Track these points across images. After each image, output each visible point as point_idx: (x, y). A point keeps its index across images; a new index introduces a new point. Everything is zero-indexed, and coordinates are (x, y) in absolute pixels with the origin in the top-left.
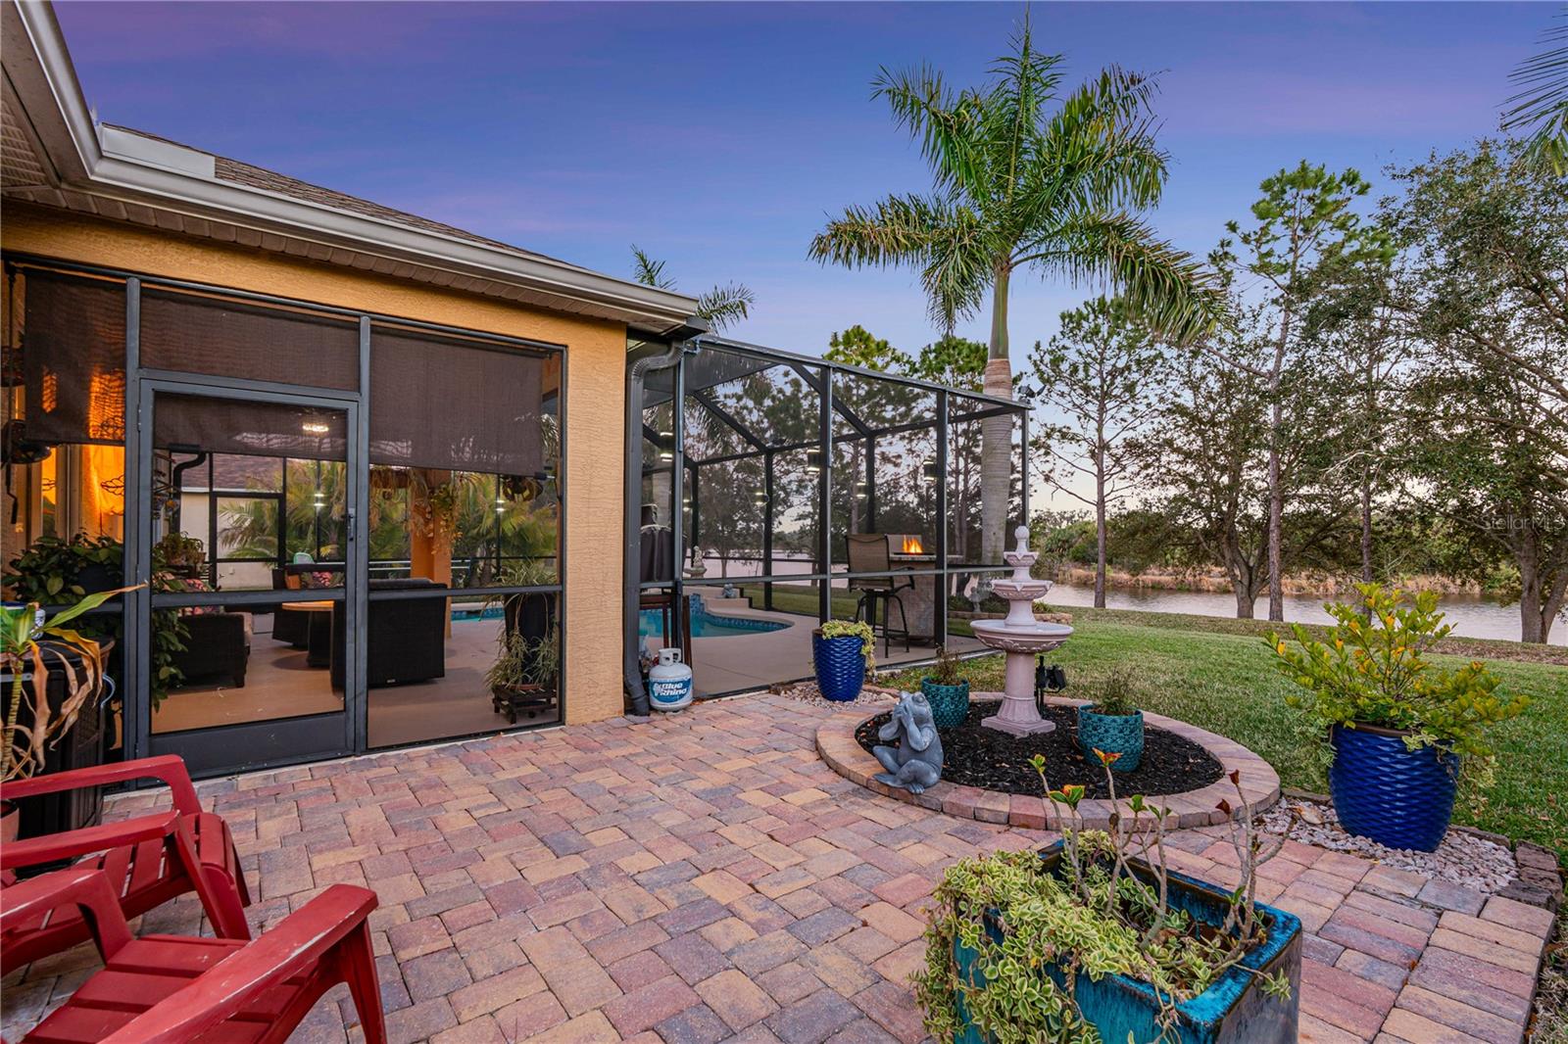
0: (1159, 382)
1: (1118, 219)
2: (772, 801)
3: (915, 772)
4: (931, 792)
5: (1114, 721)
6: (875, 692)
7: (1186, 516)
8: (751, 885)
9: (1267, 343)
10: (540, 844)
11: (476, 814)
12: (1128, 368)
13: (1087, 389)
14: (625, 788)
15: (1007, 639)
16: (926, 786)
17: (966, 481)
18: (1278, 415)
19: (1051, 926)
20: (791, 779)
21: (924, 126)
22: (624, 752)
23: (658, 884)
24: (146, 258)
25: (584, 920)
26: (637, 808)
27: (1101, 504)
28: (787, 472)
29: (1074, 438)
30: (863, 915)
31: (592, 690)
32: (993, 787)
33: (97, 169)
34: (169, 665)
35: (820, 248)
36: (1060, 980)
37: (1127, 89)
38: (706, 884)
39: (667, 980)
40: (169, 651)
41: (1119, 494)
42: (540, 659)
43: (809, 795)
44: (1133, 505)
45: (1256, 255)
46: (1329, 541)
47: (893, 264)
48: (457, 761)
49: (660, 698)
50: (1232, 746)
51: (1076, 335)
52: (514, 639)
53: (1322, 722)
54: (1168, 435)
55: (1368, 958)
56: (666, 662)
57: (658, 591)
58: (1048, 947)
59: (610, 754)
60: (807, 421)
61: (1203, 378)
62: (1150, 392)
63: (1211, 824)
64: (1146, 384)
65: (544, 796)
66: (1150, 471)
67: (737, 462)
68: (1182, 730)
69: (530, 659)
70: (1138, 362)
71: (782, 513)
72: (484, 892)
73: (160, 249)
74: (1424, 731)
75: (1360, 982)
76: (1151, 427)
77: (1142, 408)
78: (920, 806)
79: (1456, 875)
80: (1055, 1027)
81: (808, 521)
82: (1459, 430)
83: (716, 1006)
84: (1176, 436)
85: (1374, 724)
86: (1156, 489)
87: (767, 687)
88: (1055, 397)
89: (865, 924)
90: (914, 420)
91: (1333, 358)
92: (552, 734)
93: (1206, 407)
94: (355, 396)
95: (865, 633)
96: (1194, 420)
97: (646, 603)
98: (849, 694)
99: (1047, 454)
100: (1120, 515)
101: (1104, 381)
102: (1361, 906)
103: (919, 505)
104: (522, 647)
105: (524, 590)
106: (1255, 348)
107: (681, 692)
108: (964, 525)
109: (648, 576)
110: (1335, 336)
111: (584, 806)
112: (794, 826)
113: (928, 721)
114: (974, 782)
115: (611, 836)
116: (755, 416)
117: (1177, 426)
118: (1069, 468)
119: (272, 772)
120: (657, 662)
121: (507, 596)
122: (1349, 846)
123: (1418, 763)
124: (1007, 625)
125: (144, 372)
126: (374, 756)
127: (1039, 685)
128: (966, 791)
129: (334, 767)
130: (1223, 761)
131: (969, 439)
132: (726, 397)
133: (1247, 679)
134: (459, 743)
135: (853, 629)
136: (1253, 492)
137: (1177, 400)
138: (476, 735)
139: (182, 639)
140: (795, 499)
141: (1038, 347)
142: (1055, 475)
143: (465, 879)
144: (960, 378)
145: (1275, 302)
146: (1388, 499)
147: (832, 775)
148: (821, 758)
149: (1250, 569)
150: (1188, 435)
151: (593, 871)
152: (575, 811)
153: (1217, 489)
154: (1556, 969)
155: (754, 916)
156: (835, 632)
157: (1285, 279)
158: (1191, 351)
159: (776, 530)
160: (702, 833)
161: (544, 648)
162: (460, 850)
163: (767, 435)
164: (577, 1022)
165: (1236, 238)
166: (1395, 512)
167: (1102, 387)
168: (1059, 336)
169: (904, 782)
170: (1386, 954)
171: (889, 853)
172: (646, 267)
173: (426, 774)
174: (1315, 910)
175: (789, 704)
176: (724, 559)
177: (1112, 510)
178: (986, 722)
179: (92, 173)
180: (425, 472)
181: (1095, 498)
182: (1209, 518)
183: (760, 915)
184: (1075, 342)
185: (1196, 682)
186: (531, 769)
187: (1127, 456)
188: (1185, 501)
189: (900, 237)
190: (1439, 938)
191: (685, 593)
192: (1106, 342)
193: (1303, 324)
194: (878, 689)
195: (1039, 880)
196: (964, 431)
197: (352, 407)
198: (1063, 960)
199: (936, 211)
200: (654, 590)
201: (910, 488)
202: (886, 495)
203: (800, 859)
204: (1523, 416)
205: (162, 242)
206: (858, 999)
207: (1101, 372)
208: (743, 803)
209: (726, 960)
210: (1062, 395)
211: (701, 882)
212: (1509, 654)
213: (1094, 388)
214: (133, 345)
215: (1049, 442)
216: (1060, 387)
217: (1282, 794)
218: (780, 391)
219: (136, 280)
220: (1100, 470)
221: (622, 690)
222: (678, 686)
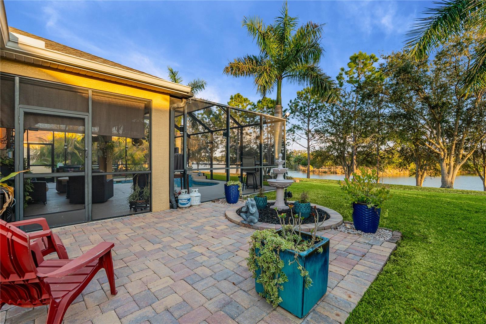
0: (324, 113)
1: (311, 66)
2: (213, 229)
3: (251, 219)
4: (255, 225)
5: (303, 205)
6: (242, 201)
7: (332, 152)
8: (207, 248)
9: (353, 102)
10: (148, 242)
11: (129, 235)
12: (316, 108)
13: (305, 114)
14: (171, 227)
15: (276, 184)
16: (254, 223)
17: (271, 141)
18: (355, 123)
19: (275, 241)
20: (218, 223)
21: (257, 35)
22: (171, 218)
23: (182, 249)
24: (21, 71)
25: (162, 258)
26: (175, 232)
27: (308, 148)
28: (217, 138)
29: (301, 129)
30: (236, 253)
31: (160, 202)
32: (272, 223)
33: (8, 44)
34: (28, 196)
35: (226, 70)
36: (276, 252)
37: (314, 29)
38: (195, 249)
39: (186, 269)
40: (28, 192)
41: (313, 145)
42: (144, 193)
43: (223, 227)
44: (317, 148)
45: (349, 78)
46: (369, 159)
47: (248, 76)
48: (120, 222)
49: (181, 204)
50: (333, 211)
51: (302, 98)
52: (136, 187)
53: (350, 202)
54: (327, 128)
55: (354, 255)
56: (183, 193)
57: (179, 173)
58: (274, 245)
59: (167, 219)
60: (223, 122)
61: (336, 112)
62: (322, 116)
63: (325, 229)
64: (321, 113)
65: (148, 230)
66: (322, 138)
67: (202, 134)
68: (322, 208)
69: (141, 193)
70: (319, 107)
71: (216, 150)
72: (134, 253)
73: (26, 68)
74: (372, 203)
75: (351, 260)
76: (322, 126)
77: (320, 120)
78: (252, 228)
79: (378, 238)
80: (275, 262)
81: (224, 153)
82: (401, 128)
83: (199, 274)
84: (329, 128)
85: (362, 202)
86: (323, 144)
87: (212, 201)
88: (296, 117)
89: (237, 255)
90: (255, 122)
91: (369, 108)
92: (148, 215)
93: (337, 120)
94: (87, 114)
95: (239, 184)
96: (334, 124)
97: (176, 176)
98: (235, 202)
99: (294, 133)
100: (314, 151)
101: (309, 112)
102: (355, 245)
103: (257, 148)
104: (138, 189)
105: (139, 172)
106: (349, 104)
107: (187, 202)
108: (270, 154)
109: (176, 168)
110: (370, 101)
111: (160, 232)
112: (219, 235)
113: (255, 206)
114: (267, 222)
115: (168, 239)
116: (207, 121)
117: (329, 126)
118: (299, 137)
119: (63, 227)
120: (180, 193)
121: (134, 174)
122: (356, 233)
123: (371, 211)
124: (276, 180)
125: (21, 106)
126: (94, 222)
127: (285, 196)
128: (264, 224)
129: (83, 225)
130: (330, 215)
131: (271, 128)
132: (198, 114)
133: (342, 196)
134: (120, 218)
135: (236, 183)
136: (349, 145)
137: (329, 118)
138: (125, 216)
139: (32, 188)
140: (220, 146)
141: (291, 101)
142: (295, 139)
143: (128, 251)
144: (269, 110)
145: (354, 91)
146: (383, 147)
147: (229, 222)
148: (227, 218)
149: (349, 167)
150: (332, 128)
151: (164, 247)
152: (157, 233)
153: (340, 144)
154: (394, 255)
155: (208, 255)
156: (231, 184)
157: (356, 85)
158: (332, 104)
159: (214, 155)
160: (193, 237)
161: (146, 189)
162: (125, 244)
163: (211, 126)
164: (163, 279)
165: (344, 73)
166: (385, 151)
167: (309, 114)
168: (297, 99)
169: (249, 222)
170: (358, 254)
171: (244, 239)
172: (173, 73)
173: (111, 226)
174: (345, 246)
175: (218, 205)
176: (198, 164)
177: (311, 150)
178: (271, 207)
179: (6, 45)
180: (104, 137)
181: (307, 146)
182: (338, 152)
183: (210, 254)
184: (301, 100)
185: (328, 196)
186: (143, 224)
187: (316, 134)
188: (331, 147)
189: (250, 68)
190: (370, 251)
191: (187, 173)
192: (309, 100)
193: (361, 98)
194: (243, 200)
195: (275, 235)
196: (270, 126)
197: (86, 117)
198: (277, 248)
199: (261, 61)
200: (178, 173)
201: (254, 143)
202: (247, 145)
203: (220, 242)
204: (416, 125)
205: (26, 66)
206: (234, 270)
207: (308, 109)
208: (205, 230)
209: (202, 265)
210: (298, 116)
211: (194, 248)
212: (411, 189)
213: (307, 114)
214: (17, 97)
215: (294, 130)
216: (297, 113)
217: (343, 222)
218: (215, 113)
219: (18, 78)
220: (308, 138)
221: (169, 201)
222: (186, 200)
